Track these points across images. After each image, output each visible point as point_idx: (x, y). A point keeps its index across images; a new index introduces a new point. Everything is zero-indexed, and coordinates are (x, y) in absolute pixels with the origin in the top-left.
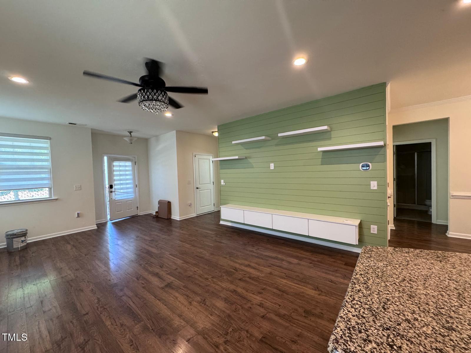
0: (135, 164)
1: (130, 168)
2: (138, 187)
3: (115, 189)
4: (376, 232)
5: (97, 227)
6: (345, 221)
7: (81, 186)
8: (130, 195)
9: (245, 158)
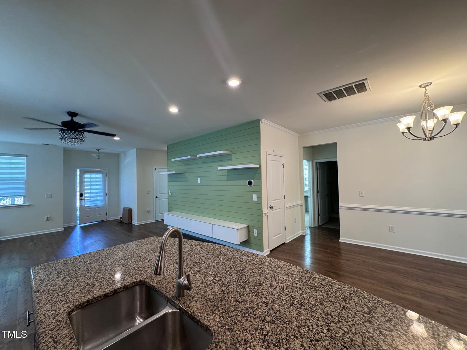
0: (106, 176)
1: (101, 179)
2: (108, 195)
3: (85, 197)
4: (256, 235)
5: (64, 229)
6: (234, 226)
7: (51, 194)
8: (101, 202)
9: (183, 173)
